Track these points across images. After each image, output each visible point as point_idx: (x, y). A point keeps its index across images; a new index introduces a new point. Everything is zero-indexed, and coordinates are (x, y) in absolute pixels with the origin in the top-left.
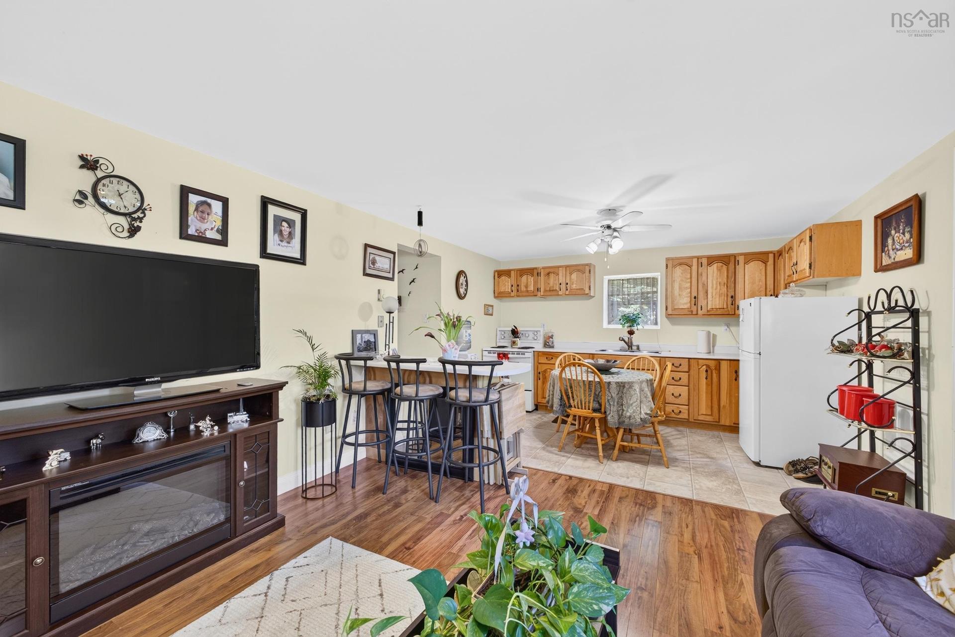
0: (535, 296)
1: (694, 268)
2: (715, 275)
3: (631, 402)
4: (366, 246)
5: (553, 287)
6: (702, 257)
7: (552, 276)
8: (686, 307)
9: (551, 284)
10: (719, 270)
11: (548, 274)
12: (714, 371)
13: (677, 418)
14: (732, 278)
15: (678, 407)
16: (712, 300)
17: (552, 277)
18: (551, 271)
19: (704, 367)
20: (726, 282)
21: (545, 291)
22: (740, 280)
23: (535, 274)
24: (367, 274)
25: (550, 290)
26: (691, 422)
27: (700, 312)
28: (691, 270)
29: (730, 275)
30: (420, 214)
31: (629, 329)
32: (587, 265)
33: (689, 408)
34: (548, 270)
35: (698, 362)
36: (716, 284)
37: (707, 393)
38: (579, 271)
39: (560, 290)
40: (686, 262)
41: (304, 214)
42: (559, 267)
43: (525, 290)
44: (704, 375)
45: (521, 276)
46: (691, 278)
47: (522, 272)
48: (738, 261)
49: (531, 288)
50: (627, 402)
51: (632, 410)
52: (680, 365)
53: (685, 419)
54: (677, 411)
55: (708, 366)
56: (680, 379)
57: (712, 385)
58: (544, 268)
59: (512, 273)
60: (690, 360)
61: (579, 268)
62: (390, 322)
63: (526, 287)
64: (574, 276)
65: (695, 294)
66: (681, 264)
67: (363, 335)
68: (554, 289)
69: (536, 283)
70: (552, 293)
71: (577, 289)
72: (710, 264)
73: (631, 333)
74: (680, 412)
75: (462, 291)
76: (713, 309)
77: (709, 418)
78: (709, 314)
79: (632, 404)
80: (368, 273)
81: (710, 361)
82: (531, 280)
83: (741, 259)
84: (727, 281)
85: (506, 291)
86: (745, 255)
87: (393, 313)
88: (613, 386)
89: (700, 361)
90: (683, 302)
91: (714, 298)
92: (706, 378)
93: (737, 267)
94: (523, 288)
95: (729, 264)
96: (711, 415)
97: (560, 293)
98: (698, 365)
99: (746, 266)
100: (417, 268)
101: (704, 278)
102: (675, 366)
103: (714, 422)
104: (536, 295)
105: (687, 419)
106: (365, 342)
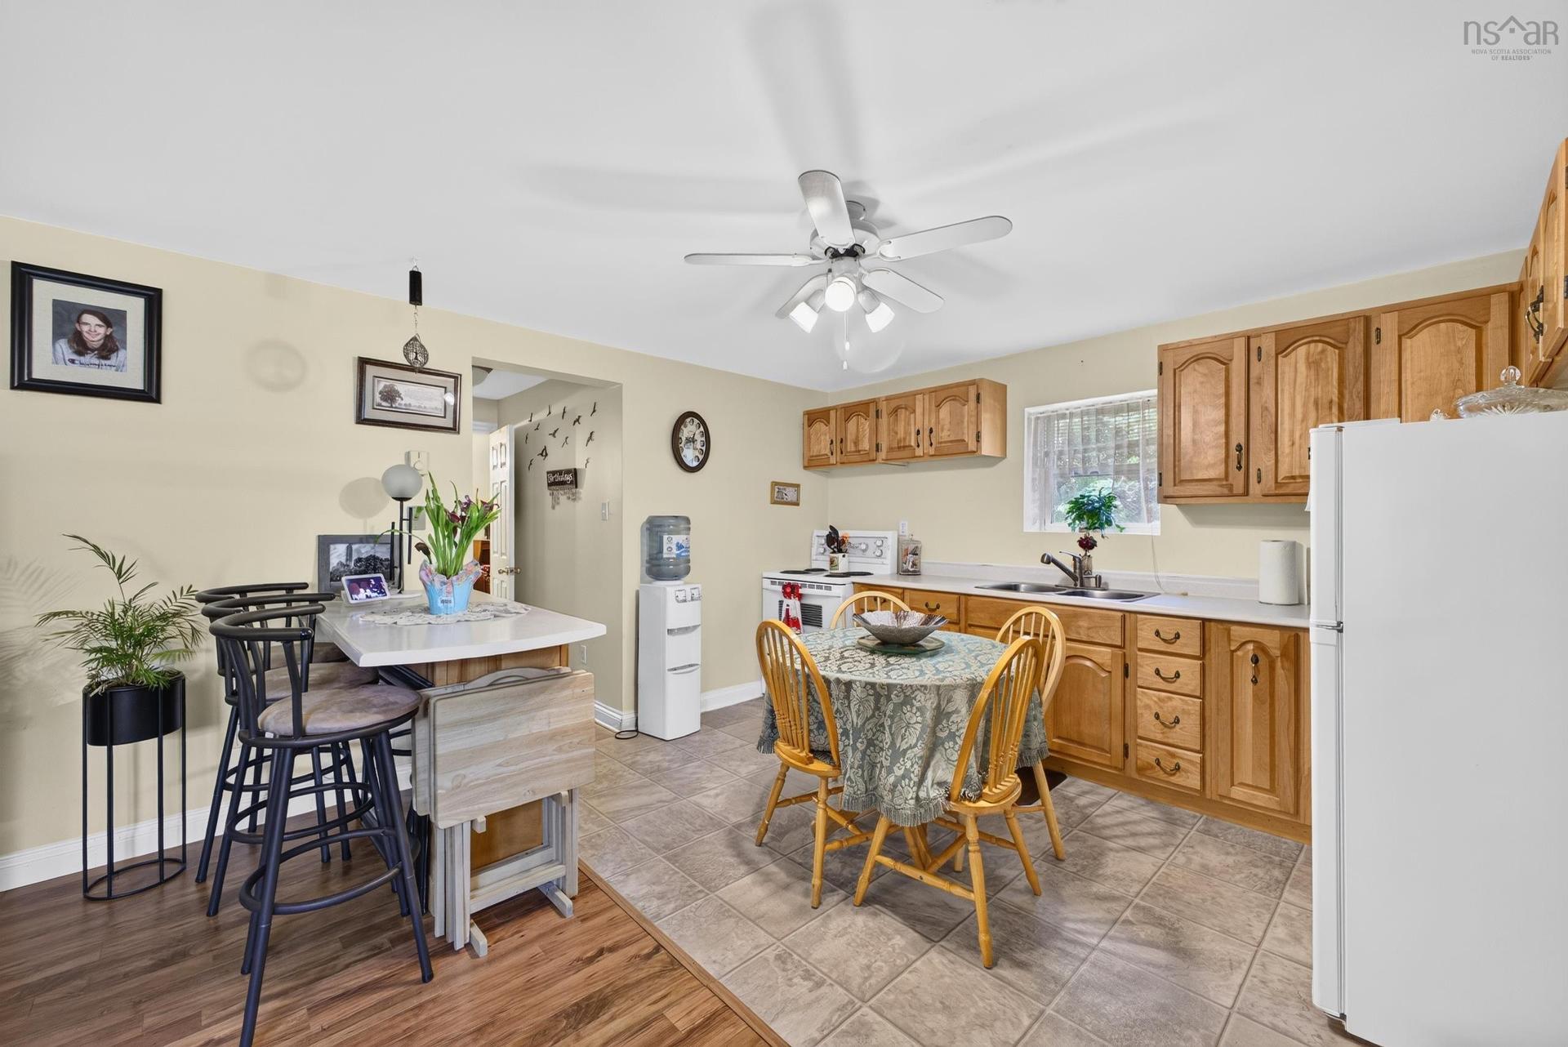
0: (870, 461)
1: (1238, 366)
2: (1301, 378)
3: (904, 746)
4: (363, 363)
5: (905, 439)
6: (1259, 333)
7: (902, 414)
8: (1211, 474)
9: (901, 434)
10: (1314, 364)
11: (895, 411)
12: (1279, 664)
13: (1168, 782)
14: (1357, 380)
15: (1173, 755)
16: (1291, 453)
17: (903, 416)
18: (901, 404)
19: (1250, 647)
20: (1335, 399)
21: (891, 449)
22: (1385, 389)
23: (872, 412)
24: (365, 420)
25: (899, 448)
26: (1210, 800)
27: (1255, 488)
28: (1227, 371)
29: (1350, 370)
30: (415, 278)
31: (1082, 535)
32: (973, 383)
33: (1203, 760)
34: (894, 404)
35: (1229, 631)
36: (1305, 405)
37: (1256, 721)
38: (954, 398)
39: (918, 446)
40: (1215, 351)
41: (153, 299)
42: (914, 394)
43: (853, 449)
44: (1246, 671)
45: (847, 420)
46: (1227, 394)
47: (851, 411)
48: (1378, 330)
49: (865, 445)
50: (893, 743)
51: (902, 772)
52: (1178, 636)
53: (1191, 789)
54: (1169, 764)
55: (1260, 647)
56: (1178, 675)
57: (1272, 705)
58: (888, 399)
59: (832, 413)
60: (1207, 623)
61: (955, 391)
62: (402, 519)
63: (856, 443)
64: (945, 411)
65: (1238, 437)
66: (1198, 358)
67: (354, 547)
68: (907, 444)
69: (876, 431)
70: (902, 455)
71: (951, 442)
72: (1282, 350)
73: (1087, 544)
74: (1178, 768)
75: (690, 456)
76: (1293, 477)
77: (1262, 799)
78: (1281, 492)
79: (905, 751)
80: (366, 417)
81: (1267, 631)
82: (866, 426)
83: (1389, 327)
84: (1341, 395)
85: (823, 453)
86: (1399, 308)
87: (410, 499)
88: (857, 693)
89: (1234, 628)
90: (1206, 462)
91: (1297, 445)
92: (1255, 681)
93: (1374, 347)
94: (850, 447)
95: (1346, 343)
96: (1272, 790)
97: (919, 452)
98: (1229, 640)
99: (1407, 342)
100: (594, 411)
101: (1268, 391)
102: (1165, 640)
103: (1280, 812)
104: (874, 460)
105: (1196, 790)
106: (359, 560)
